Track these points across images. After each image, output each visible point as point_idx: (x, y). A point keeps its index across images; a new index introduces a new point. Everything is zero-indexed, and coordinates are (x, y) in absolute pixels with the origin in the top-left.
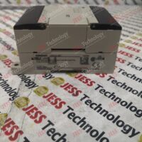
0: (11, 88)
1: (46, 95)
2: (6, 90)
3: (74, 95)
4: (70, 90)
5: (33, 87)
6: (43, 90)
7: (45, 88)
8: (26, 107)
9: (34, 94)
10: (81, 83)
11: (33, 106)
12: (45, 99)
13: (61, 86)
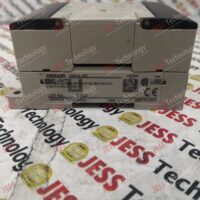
0: (18, 146)
1: (84, 161)
2: (7, 150)
3: (139, 161)
4: (131, 151)
5: (60, 143)
6: (78, 150)
7: (83, 147)
8: (44, 186)
9: (62, 157)
10: (150, 136)
11: (58, 183)
12: (83, 169)
13: (113, 144)
